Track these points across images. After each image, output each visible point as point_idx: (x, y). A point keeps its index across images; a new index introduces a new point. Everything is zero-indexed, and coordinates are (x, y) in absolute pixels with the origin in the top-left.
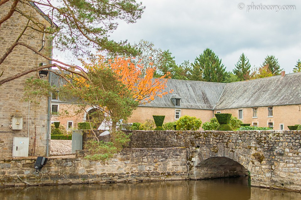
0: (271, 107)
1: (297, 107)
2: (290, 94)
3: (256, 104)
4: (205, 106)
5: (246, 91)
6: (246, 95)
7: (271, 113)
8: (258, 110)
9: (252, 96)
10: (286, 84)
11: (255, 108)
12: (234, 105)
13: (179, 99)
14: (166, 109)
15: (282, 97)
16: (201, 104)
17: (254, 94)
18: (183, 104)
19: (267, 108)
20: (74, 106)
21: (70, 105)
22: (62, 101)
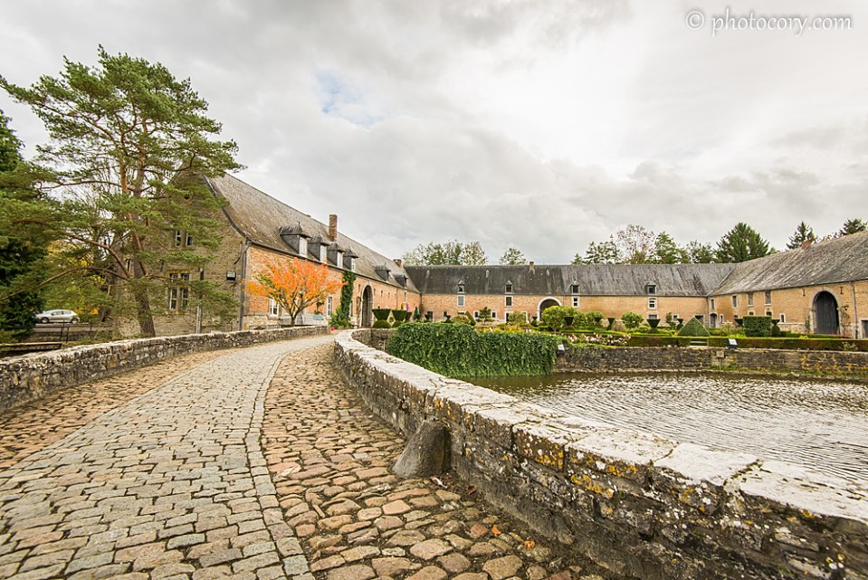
0: (768, 292)
1: (801, 290)
3: (753, 288)
4: (698, 293)
6: (751, 276)
7: (769, 300)
8: (754, 297)
9: (756, 278)
10: (803, 259)
11: (750, 294)
13: (654, 286)
15: (789, 277)
16: (687, 291)
17: (761, 273)
18: (658, 290)
19: (764, 294)
20: (528, 297)
21: (524, 297)
22: (517, 293)
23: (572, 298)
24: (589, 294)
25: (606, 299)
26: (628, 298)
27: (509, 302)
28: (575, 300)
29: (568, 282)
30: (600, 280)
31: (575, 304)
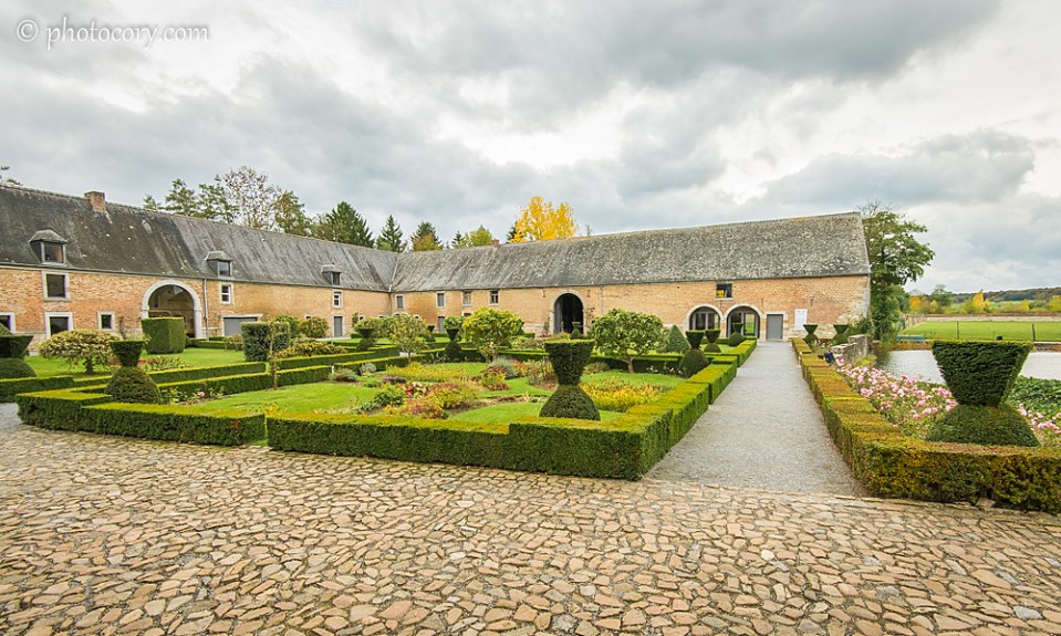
0: (494, 291)
1: (541, 291)
2: (521, 272)
3: (467, 285)
4: (377, 286)
5: (438, 265)
6: (441, 271)
7: (495, 299)
8: (472, 295)
9: (454, 274)
10: (506, 258)
11: (467, 292)
12: (428, 286)
13: (339, 273)
14: (318, 290)
15: (508, 277)
16: (370, 283)
17: (457, 269)
18: (344, 280)
19: (488, 293)
20: (115, 279)
21: (103, 277)
22: (78, 265)
23: (220, 285)
24: (248, 280)
25: (277, 291)
26: (308, 290)
27: (56, 287)
28: (225, 289)
29: (201, 252)
30: (257, 255)
31: (225, 298)
